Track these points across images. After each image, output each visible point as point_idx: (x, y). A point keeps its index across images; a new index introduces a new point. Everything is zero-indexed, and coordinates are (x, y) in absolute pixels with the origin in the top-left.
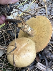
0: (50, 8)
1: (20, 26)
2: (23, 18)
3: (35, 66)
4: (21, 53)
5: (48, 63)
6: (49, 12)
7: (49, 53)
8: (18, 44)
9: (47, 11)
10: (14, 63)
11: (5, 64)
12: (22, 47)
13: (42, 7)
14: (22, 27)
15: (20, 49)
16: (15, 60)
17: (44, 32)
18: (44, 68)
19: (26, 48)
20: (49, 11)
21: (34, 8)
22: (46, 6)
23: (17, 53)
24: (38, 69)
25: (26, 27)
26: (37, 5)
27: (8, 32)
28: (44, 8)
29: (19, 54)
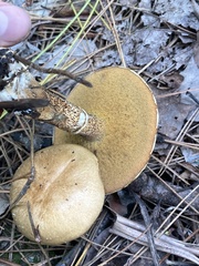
0: (131, 46)
1: (46, 115)
2: (56, 89)
3: (111, 230)
4: (54, 197)
5: (150, 214)
6: (130, 59)
7: (148, 181)
8: (42, 169)
9: (122, 56)
10: (36, 232)
11: (16, 239)
12: (54, 178)
13: (107, 46)
14: (55, 116)
15: (49, 184)
16: (37, 221)
17: (131, 119)
18: (140, 230)
19: (69, 178)
20: (130, 54)
21: (82, 54)
22: (117, 42)
23: (42, 197)
24: (120, 238)
25: (67, 114)
26: (92, 44)
27: (15, 137)
28: (114, 48)
29: (47, 201)
